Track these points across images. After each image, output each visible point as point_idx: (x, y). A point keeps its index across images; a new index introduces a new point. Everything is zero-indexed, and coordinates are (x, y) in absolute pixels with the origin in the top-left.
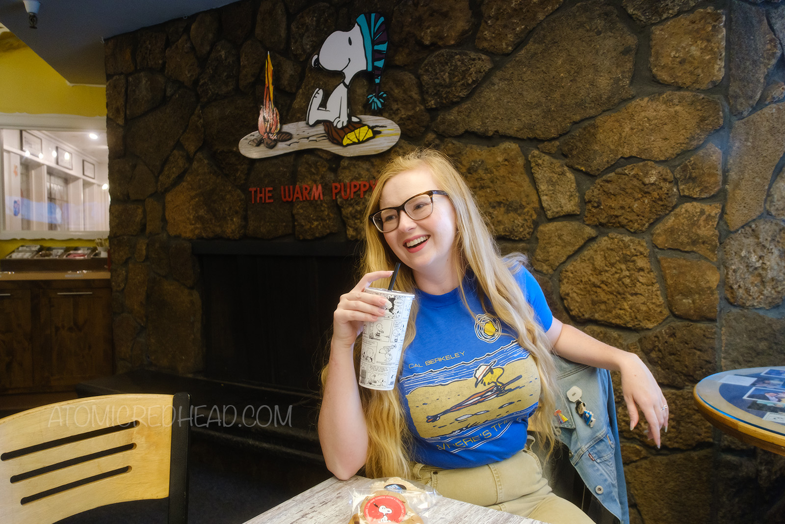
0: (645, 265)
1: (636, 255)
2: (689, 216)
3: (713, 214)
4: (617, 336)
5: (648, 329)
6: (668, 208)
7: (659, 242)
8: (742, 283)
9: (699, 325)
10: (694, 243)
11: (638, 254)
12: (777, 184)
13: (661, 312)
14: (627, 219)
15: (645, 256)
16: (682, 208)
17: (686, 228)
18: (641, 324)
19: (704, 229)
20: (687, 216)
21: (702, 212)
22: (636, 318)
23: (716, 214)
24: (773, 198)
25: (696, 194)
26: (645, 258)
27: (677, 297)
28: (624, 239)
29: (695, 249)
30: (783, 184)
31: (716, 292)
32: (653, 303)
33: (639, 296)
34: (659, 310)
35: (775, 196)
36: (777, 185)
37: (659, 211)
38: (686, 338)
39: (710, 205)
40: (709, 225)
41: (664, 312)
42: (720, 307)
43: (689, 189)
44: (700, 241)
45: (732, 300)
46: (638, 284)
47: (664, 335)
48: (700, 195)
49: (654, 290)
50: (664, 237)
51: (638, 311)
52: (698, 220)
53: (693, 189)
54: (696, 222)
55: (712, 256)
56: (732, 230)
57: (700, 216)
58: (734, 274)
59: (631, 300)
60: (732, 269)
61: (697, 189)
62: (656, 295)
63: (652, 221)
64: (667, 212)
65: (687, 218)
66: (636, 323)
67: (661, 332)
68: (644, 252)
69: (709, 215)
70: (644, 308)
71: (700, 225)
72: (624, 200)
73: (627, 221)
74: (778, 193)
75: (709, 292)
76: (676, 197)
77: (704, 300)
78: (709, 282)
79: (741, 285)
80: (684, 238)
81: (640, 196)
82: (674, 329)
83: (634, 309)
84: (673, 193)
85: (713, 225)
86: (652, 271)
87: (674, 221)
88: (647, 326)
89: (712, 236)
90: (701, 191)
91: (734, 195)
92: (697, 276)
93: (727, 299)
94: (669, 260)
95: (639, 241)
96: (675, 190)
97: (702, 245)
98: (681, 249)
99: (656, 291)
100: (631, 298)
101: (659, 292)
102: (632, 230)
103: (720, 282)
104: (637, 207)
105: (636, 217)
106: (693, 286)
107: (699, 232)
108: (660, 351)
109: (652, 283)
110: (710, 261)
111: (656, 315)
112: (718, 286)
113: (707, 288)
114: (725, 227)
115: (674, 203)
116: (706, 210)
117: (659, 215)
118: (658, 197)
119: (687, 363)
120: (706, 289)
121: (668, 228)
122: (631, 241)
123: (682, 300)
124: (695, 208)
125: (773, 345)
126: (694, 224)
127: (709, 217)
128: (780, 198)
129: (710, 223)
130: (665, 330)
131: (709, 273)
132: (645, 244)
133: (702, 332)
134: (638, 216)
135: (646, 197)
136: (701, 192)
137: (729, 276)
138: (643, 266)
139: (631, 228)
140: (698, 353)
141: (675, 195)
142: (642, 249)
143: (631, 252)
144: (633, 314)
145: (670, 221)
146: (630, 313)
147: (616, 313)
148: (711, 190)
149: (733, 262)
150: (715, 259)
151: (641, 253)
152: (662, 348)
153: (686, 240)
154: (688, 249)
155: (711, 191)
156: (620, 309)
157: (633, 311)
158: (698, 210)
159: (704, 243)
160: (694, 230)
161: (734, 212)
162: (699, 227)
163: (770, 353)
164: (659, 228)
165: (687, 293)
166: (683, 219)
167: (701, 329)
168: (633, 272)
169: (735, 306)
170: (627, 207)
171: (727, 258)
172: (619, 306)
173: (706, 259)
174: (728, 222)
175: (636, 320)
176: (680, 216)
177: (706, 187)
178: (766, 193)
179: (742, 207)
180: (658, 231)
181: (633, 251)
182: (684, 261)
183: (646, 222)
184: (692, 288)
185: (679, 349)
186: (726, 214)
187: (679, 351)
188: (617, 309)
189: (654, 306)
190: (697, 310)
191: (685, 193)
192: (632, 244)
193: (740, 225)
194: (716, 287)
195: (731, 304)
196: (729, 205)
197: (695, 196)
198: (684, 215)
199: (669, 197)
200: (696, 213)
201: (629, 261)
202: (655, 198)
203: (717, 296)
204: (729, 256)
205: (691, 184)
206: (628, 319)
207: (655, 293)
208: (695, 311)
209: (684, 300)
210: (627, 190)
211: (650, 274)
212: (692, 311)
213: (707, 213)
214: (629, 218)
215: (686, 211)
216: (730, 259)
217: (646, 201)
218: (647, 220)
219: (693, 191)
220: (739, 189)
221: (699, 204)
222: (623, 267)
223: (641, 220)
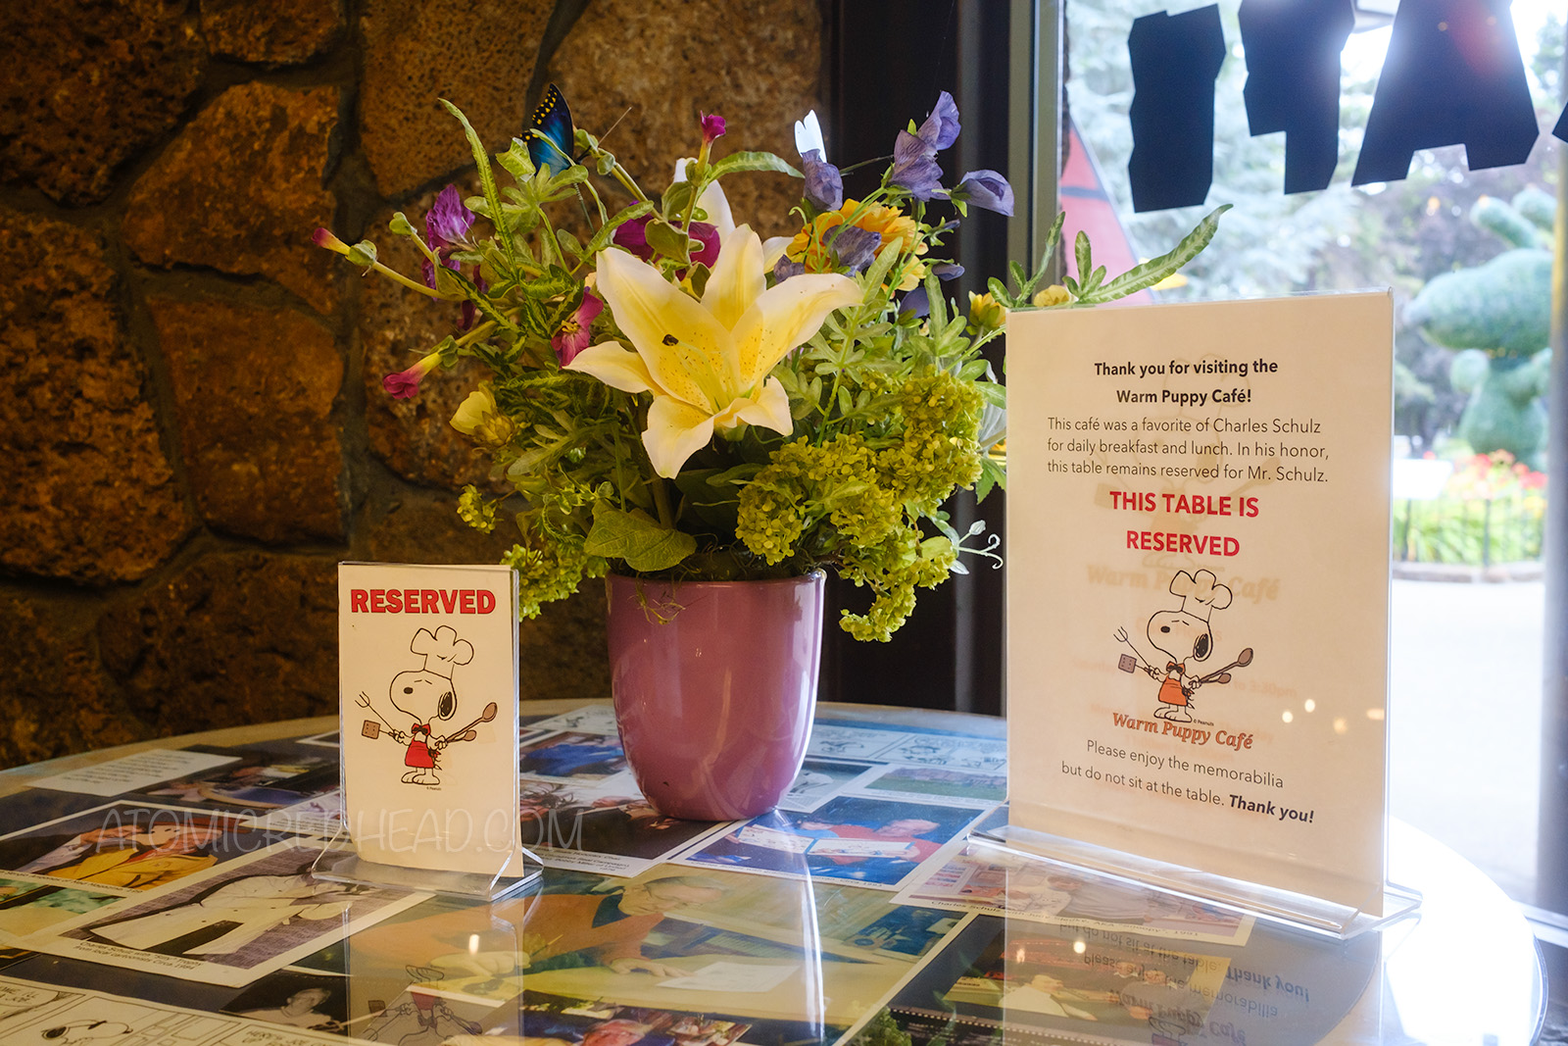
0: (98, 332)
1: (66, 294)
2: (237, 136)
3: (311, 127)
4: (29, 614)
5: (123, 583)
6: (170, 106)
7: (142, 238)
8: (432, 395)
9: (290, 560)
10: (258, 240)
11: (71, 286)
12: (577, 36)
13: (161, 515)
14: (37, 149)
15: (96, 296)
16: (219, 104)
17: (228, 182)
18: (100, 563)
19: (284, 185)
20: (230, 134)
21: (279, 118)
22: (80, 542)
23: (322, 127)
24: (563, 85)
25: (256, 49)
26: (97, 305)
27: (211, 456)
28: (31, 228)
29: (265, 266)
30: (599, 39)
31: (330, 430)
32: (135, 482)
33: (87, 454)
34: (154, 506)
35: (570, 81)
36: (579, 42)
37: (140, 116)
38: (245, 612)
39: (306, 93)
40: (299, 169)
41: (173, 516)
42: (354, 488)
43: (232, 30)
44: (277, 232)
45: (397, 464)
46: (81, 409)
47: (175, 605)
48: (269, 52)
49: (136, 427)
50: (160, 218)
51: (86, 511)
52: (265, 150)
53: (248, 29)
54: (259, 160)
55: (317, 291)
56: (388, 191)
57: (271, 135)
58: (392, 361)
59: (57, 472)
60: (383, 342)
61: (259, 29)
62: (143, 448)
63: (116, 156)
64: (170, 120)
65: (229, 143)
66: (83, 561)
67: (163, 593)
68: (93, 279)
69: (301, 129)
70: (107, 501)
71: (272, 169)
72: (22, 73)
73: (38, 156)
74: (578, 70)
75: (307, 430)
76: (196, 61)
77: (292, 464)
78: (304, 390)
79: (430, 405)
80: (220, 224)
81: (75, 54)
82: (205, 577)
83: (70, 508)
84: (184, 44)
85: (312, 170)
86: (126, 356)
87: (191, 154)
88: (120, 572)
89: (313, 211)
90: (272, 37)
91: (389, 57)
92: (267, 370)
93: (378, 458)
94: (180, 309)
95: (77, 237)
96: (189, 32)
97: (285, 251)
98: (219, 266)
99: (141, 431)
100: (62, 462)
101: (152, 439)
102: (56, 195)
103: (342, 390)
104: (67, 99)
105: (65, 142)
106: (253, 410)
107: (271, 197)
108: (162, 665)
109: (127, 400)
110: (314, 313)
111: (145, 527)
112: (337, 407)
113: (298, 414)
114: (364, 182)
115: (191, 86)
116: (289, 111)
117: (143, 132)
118: (130, 58)
119: (247, 707)
120: (296, 420)
121: (172, 185)
122: (55, 237)
123: (228, 464)
124: (256, 103)
125: (571, 628)
126: (253, 167)
127: (300, 141)
128: (588, 92)
129: (304, 162)
130: (176, 586)
131: (306, 356)
132: (92, 247)
133: (297, 586)
134: (72, 134)
135: (94, 59)
136: (270, 43)
137: (374, 370)
138: (88, 332)
139: (53, 187)
140: (287, 666)
141: (191, 54)
142: (84, 269)
143: (48, 280)
144: (65, 526)
145: (180, 157)
146: (57, 521)
147: (13, 525)
148: (305, 33)
149: (394, 315)
150: (329, 304)
151: (83, 286)
152: (166, 655)
153: (230, 232)
154: (241, 265)
155: (305, 39)
156: (27, 508)
157: (67, 513)
158: (265, 112)
159: (289, 240)
160: (252, 191)
161: (393, 123)
162: (268, 179)
163: (565, 658)
164: (146, 187)
165: (242, 437)
166: (218, 147)
167: (292, 572)
168: (60, 359)
169: (415, 485)
170: (33, 102)
171: (369, 301)
172: (21, 498)
173: (301, 303)
174: (374, 160)
175: (80, 549)
176: (208, 134)
177: (287, 22)
178: (532, 64)
179: (429, 109)
180: (139, 197)
181: (53, 273)
182: (230, 314)
183: (102, 159)
184: (250, 417)
185: (221, 654)
186: (366, 129)
187: (221, 662)
188: (14, 508)
189: (136, 493)
190: (277, 503)
191: (222, 46)
192: (50, 249)
193: (423, 175)
194: (328, 409)
195: (399, 476)
196: (373, 93)
197: (252, 57)
198: (222, 132)
199: (166, 59)
200: (259, 123)
201: (43, 315)
202: (122, 63)
203: (334, 446)
204: (375, 292)
205: (240, 8)
206: (50, 545)
207: (139, 441)
208: (268, 508)
209: (236, 467)
210: (31, 32)
211: (120, 368)
212: (260, 507)
213: (294, 123)
214: (42, 143)
215: (229, 115)
216: (377, 302)
217: (95, 76)
218: (99, 151)
219: (245, 37)
220: (415, 39)
221: (268, 88)
222: (28, 340)
223: (81, 151)
